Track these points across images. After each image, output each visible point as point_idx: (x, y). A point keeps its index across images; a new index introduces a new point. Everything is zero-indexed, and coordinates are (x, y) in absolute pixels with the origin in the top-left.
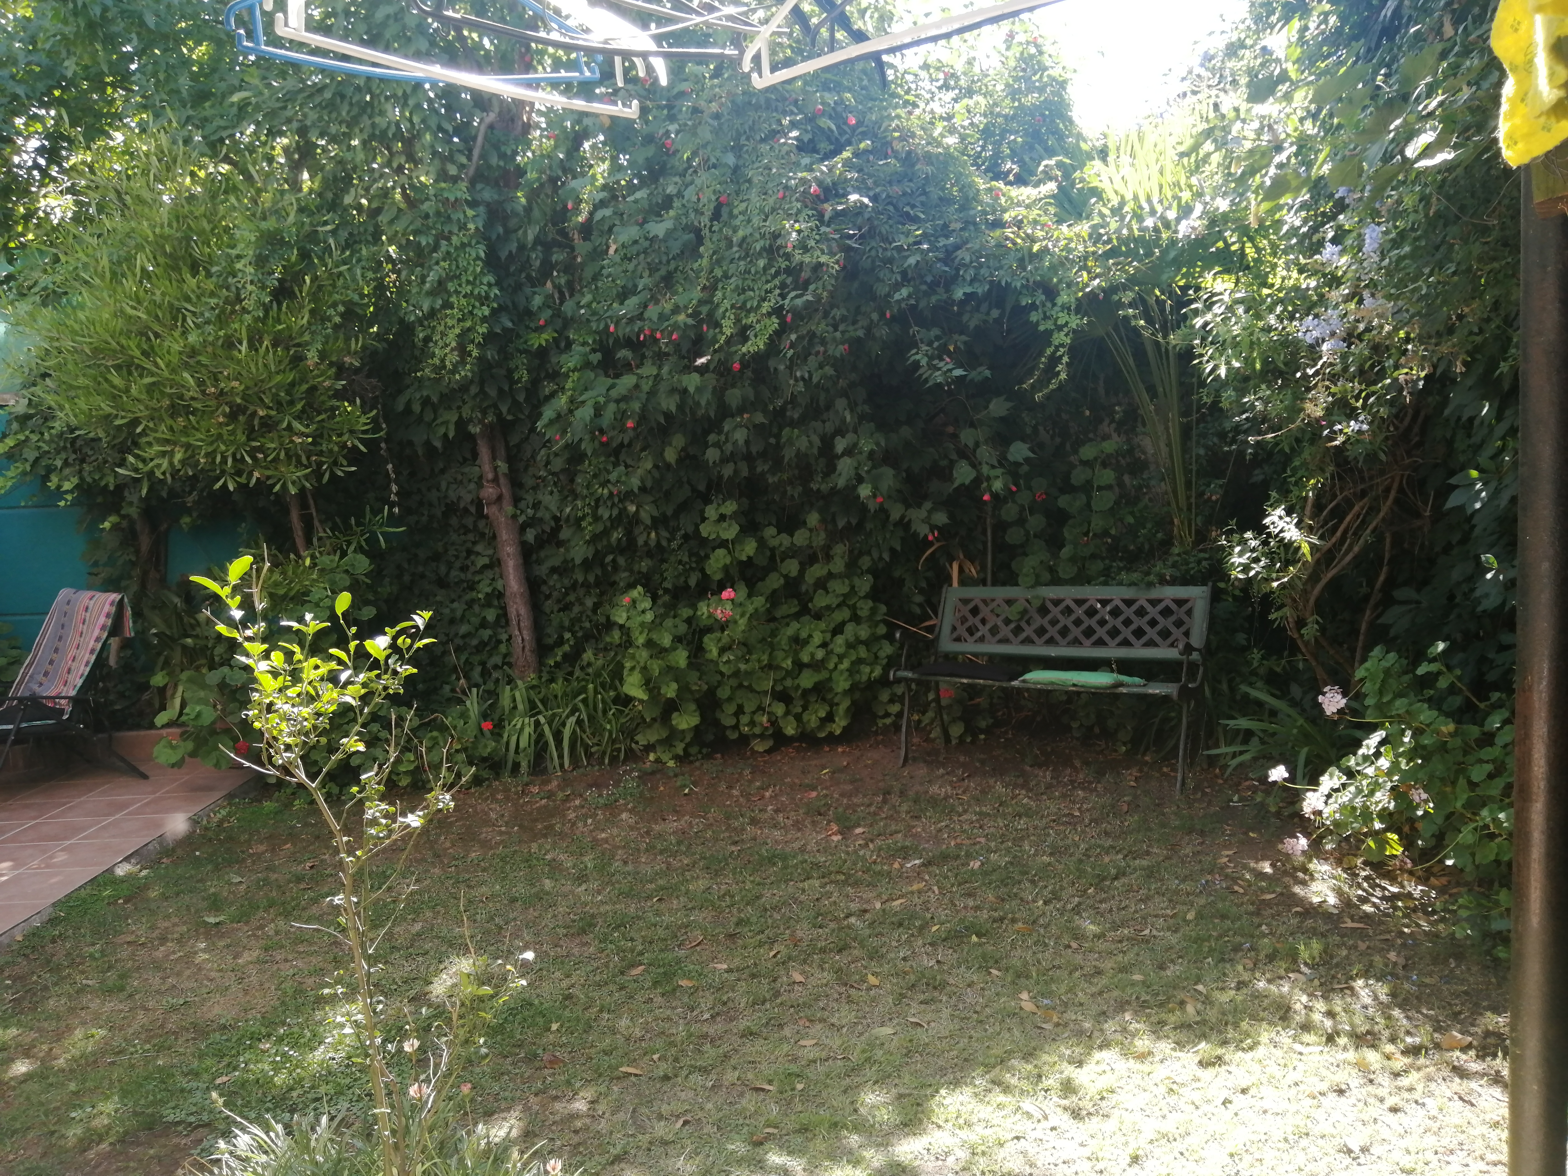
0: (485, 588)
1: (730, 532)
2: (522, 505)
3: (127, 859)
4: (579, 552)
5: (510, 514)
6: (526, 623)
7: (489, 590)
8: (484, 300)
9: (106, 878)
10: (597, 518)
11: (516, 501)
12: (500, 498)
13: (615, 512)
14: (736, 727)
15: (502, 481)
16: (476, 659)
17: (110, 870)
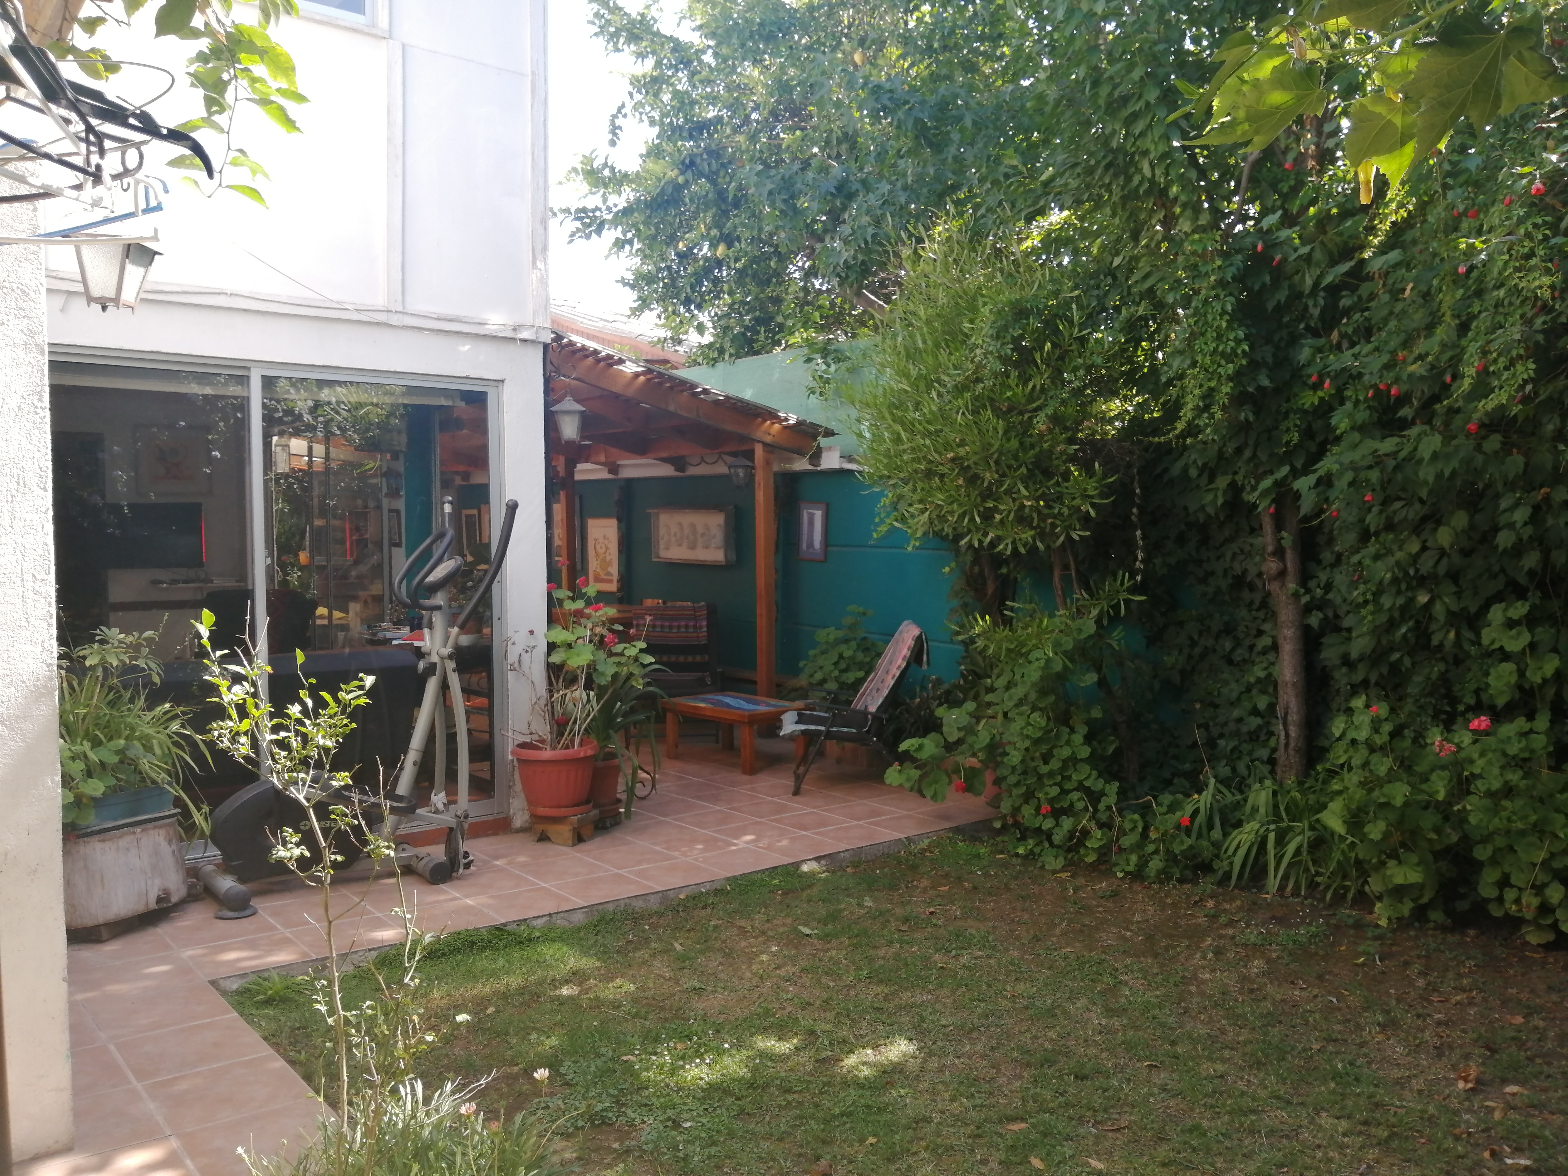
0: (1259, 672)
1: (1516, 642)
2: (1312, 584)
3: (817, 859)
4: (1359, 645)
5: (1291, 592)
6: (1294, 717)
7: (1262, 674)
8: (1229, 357)
9: (791, 870)
10: (1379, 609)
11: (1305, 578)
12: (1282, 574)
13: (1400, 601)
14: (1500, 900)
15: (1289, 555)
16: (1246, 747)
17: (797, 865)
